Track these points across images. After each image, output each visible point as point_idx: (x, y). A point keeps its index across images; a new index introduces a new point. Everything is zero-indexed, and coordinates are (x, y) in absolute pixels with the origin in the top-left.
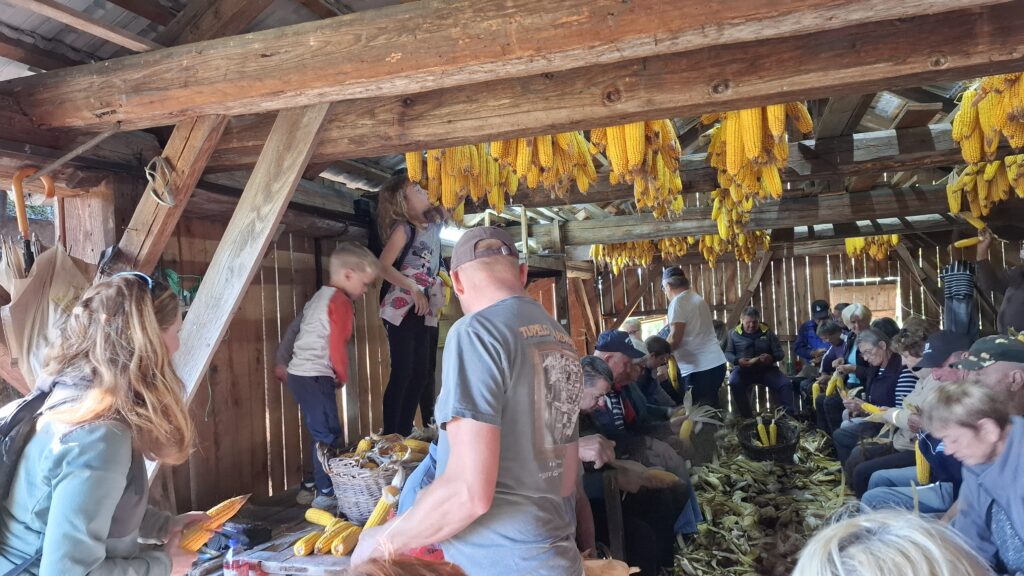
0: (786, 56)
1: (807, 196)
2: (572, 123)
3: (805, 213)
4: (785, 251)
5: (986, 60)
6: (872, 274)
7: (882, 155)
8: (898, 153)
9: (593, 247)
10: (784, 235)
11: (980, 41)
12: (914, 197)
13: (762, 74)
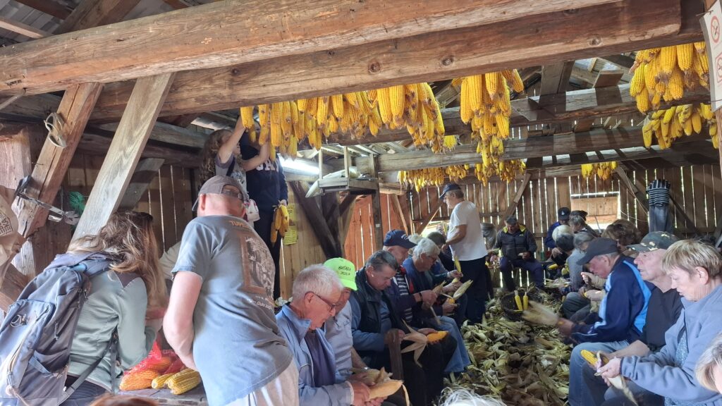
0: (491, 39)
1: (546, 135)
2: (349, 86)
3: (544, 147)
4: (540, 174)
5: (627, 41)
6: (601, 189)
7: (585, 106)
8: (596, 105)
9: (400, 172)
10: (535, 163)
11: (622, 27)
12: (620, 135)
13: (475, 51)
